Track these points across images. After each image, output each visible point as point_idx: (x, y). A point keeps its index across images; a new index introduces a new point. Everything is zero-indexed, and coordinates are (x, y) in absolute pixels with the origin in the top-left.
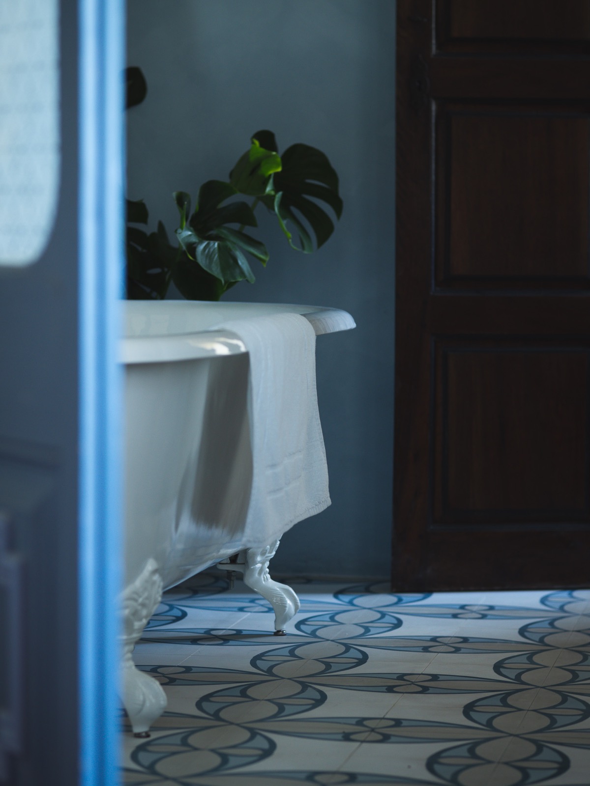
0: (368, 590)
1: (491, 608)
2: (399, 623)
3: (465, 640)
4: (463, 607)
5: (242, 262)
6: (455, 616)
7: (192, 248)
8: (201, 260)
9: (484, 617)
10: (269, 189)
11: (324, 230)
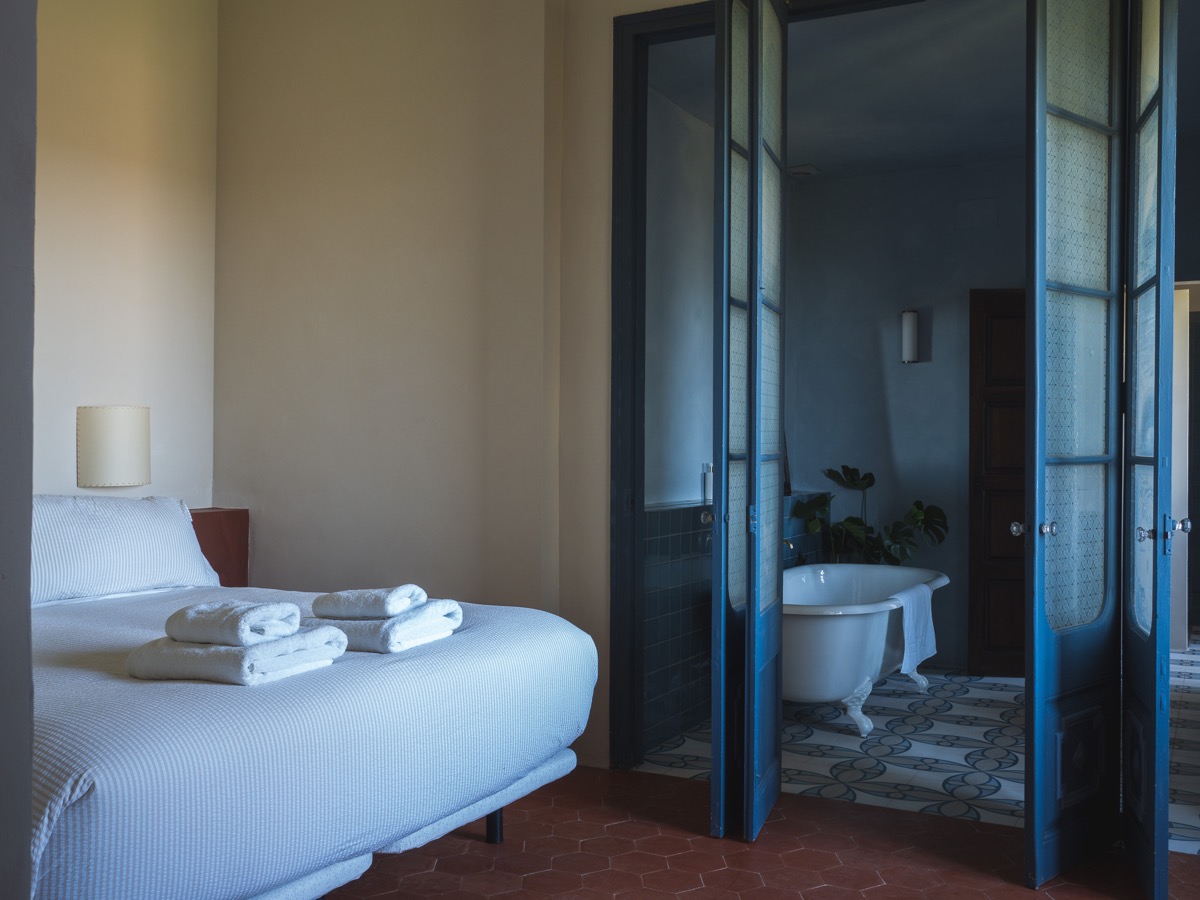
0: (959, 674)
1: (1006, 686)
2: (967, 692)
3: (992, 701)
4: (994, 685)
5: (908, 552)
6: (990, 689)
7: (890, 547)
8: (892, 552)
9: (1002, 690)
10: (920, 524)
11: (941, 538)
